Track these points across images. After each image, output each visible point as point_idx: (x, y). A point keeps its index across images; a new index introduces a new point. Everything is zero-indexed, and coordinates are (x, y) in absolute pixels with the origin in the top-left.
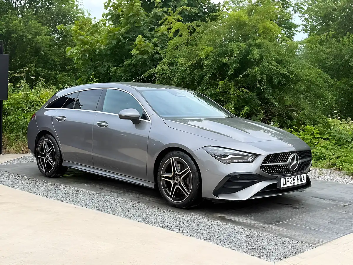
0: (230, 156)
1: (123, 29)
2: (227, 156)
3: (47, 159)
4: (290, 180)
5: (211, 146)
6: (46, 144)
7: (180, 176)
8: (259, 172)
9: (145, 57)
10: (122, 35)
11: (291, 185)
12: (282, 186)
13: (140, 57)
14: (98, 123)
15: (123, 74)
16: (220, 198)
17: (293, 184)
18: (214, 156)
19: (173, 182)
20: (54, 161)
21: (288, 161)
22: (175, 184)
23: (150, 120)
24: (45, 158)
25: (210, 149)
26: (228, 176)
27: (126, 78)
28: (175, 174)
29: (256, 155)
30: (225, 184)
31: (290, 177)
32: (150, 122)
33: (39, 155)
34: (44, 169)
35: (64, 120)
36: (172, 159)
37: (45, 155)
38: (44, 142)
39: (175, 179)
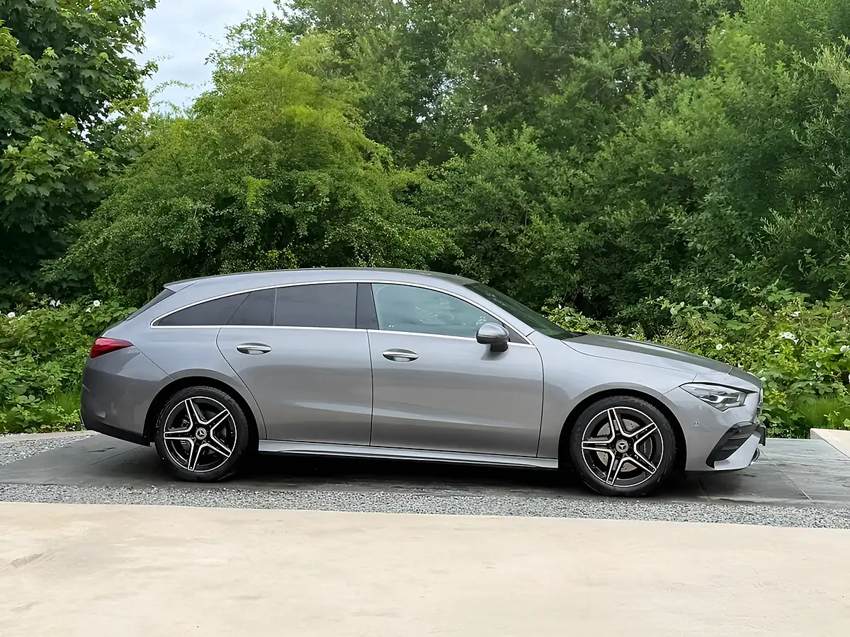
2: (717, 397)
3: (199, 442)
5: (692, 383)
6: (196, 408)
7: (631, 440)
14: (386, 353)
16: (716, 469)
18: (703, 398)
19: (613, 452)
20: (228, 444)
22: (620, 455)
23: (529, 342)
24: (193, 440)
25: (693, 388)
26: (731, 429)
28: (619, 437)
29: (747, 392)
30: (725, 444)
32: (533, 346)
33: (168, 435)
34: (192, 465)
35: (265, 352)
36: (611, 411)
37: (192, 434)
38: (189, 403)
39: (617, 446)
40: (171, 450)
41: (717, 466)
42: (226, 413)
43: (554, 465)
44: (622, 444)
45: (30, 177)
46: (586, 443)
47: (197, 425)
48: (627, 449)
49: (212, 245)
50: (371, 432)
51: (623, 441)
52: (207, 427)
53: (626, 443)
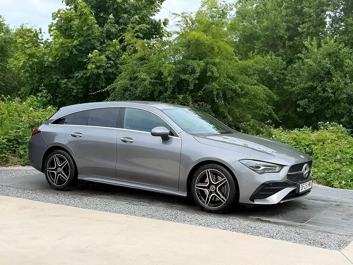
0: (262, 168)
1: (76, 41)
2: (260, 167)
3: (58, 173)
4: (304, 186)
5: (246, 159)
6: (57, 159)
7: (216, 186)
8: (286, 180)
9: (101, 71)
10: (75, 47)
11: (305, 190)
12: (300, 191)
13: (95, 71)
14: (122, 139)
15: (74, 87)
16: (255, 203)
17: (306, 189)
18: (250, 167)
19: (208, 191)
20: (67, 174)
21: (303, 170)
22: (211, 193)
23: (179, 136)
24: (56, 172)
25: (245, 162)
26: (263, 184)
27: (77, 90)
28: (211, 184)
29: (282, 166)
30: (260, 191)
31: (304, 183)
32: (180, 138)
33: (49, 170)
34: (55, 183)
35: (80, 136)
36: (208, 171)
37: (56, 170)
38: (55, 157)
39: (210, 188)
40: (49, 176)
41: (257, 202)
42: (67, 162)
43: (185, 195)
44: (212, 187)
45: (94, 66)
46: (197, 186)
47: (57, 166)
49: (156, 93)
50: (116, 174)
51: (213, 186)
52: (61, 167)
53: (214, 187)
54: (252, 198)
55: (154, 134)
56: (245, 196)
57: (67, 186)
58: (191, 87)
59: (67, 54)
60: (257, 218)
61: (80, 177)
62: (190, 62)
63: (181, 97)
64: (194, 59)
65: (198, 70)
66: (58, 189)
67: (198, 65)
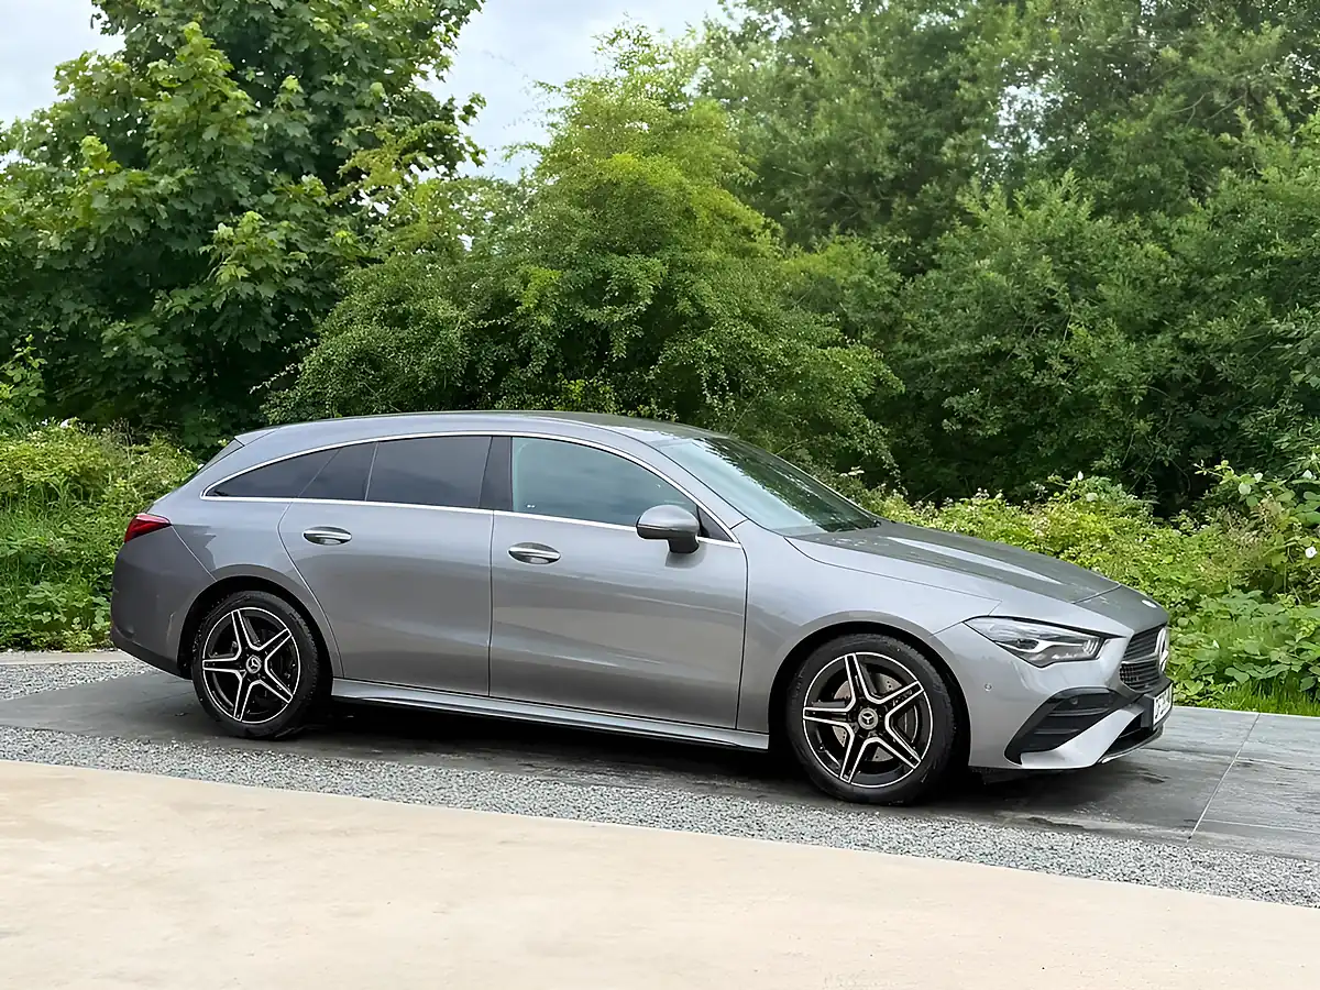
0: (1043, 645)
1: (167, 178)
2: (1036, 643)
3: (249, 678)
4: (1161, 702)
5: (988, 616)
6: (247, 627)
7: (882, 710)
8: (1118, 684)
9: (267, 292)
12: (1154, 721)
13: (246, 290)
14: (514, 549)
15: (154, 351)
16: (1025, 766)
17: (1163, 714)
18: (1003, 643)
19: (853, 728)
20: (290, 683)
21: (1157, 649)
22: (861, 735)
23: (734, 539)
24: (242, 674)
25: (987, 625)
26: (1052, 700)
27: (167, 362)
28: (862, 703)
29: (1103, 638)
30: (1040, 726)
31: (1162, 695)
32: (738, 546)
33: (210, 665)
34: (239, 712)
35: (343, 541)
36: (850, 659)
37: (240, 664)
38: (237, 616)
39: (860, 719)
40: (213, 687)
41: (1027, 761)
42: (286, 634)
43: (762, 743)
44: (868, 715)
45: (242, 272)
46: (809, 710)
47: (247, 652)
48: (875, 724)
49: (486, 372)
50: (488, 676)
51: (869, 710)
52: (262, 655)
53: (874, 714)
54: (1014, 752)
55: (647, 533)
56: (987, 743)
57: (287, 724)
58: (619, 351)
59: (136, 226)
60: (1031, 816)
61: (343, 690)
62: (614, 262)
63: (577, 386)
64: (623, 252)
65: (646, 289)
66: (249, 736)
67: (644, 272)
